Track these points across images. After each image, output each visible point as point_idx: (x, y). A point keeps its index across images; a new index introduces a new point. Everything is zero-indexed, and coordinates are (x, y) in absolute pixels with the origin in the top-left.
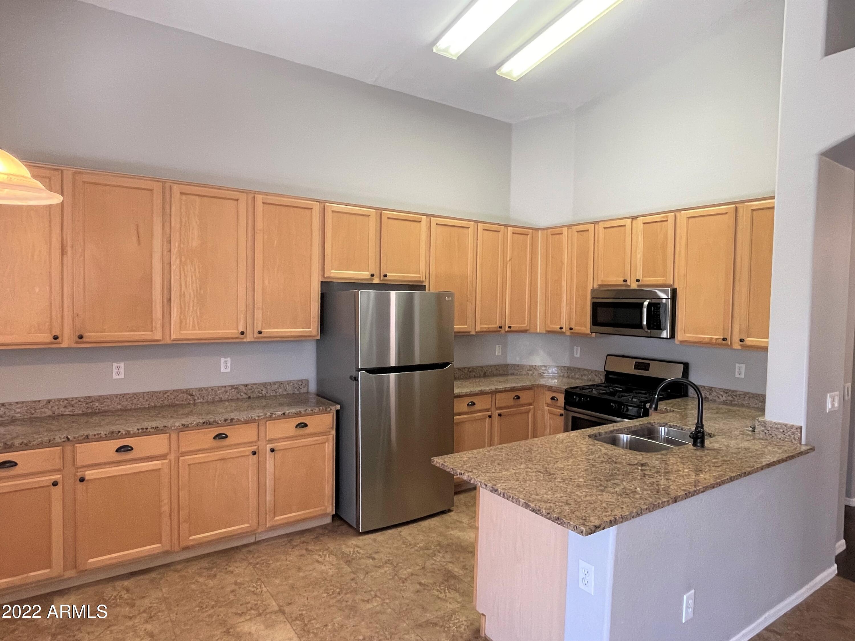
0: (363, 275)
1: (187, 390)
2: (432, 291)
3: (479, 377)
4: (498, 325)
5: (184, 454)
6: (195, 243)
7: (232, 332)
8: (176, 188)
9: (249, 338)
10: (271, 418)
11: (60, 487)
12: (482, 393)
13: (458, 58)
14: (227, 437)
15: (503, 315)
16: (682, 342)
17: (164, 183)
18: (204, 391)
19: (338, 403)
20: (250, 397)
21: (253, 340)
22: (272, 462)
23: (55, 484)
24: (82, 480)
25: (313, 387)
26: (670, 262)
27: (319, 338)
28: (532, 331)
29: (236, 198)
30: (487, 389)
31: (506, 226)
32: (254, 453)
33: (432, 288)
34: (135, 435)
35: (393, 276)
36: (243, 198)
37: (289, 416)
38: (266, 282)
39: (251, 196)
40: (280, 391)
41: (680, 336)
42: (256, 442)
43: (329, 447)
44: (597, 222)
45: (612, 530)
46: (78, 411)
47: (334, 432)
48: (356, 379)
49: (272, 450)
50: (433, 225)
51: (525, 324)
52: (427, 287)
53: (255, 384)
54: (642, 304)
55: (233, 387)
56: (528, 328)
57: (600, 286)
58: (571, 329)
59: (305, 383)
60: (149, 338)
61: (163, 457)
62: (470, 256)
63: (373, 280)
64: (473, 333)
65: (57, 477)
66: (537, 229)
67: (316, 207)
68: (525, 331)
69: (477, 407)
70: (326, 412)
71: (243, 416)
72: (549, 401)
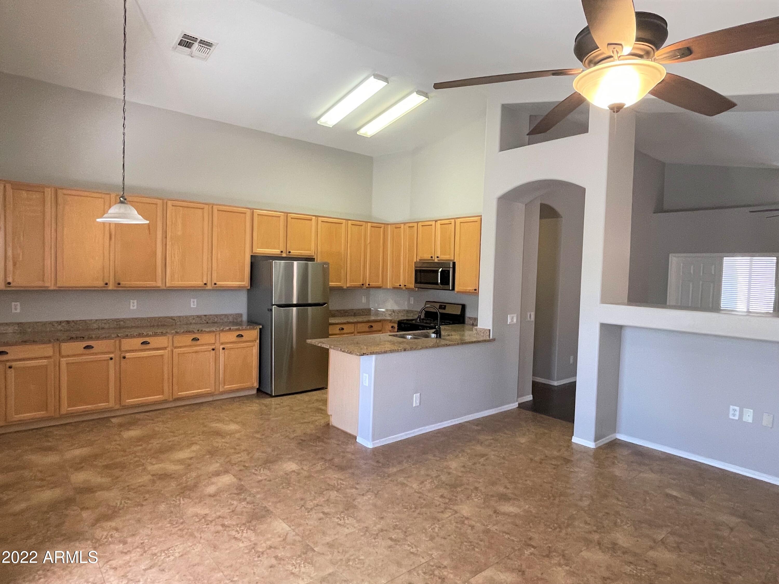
0: (276, 251)
1: (171, 317)
2: (318, 261)
3: (351, 316)
4: (361, 284)
5: (176, 348)
6: (179, 233)
7: (200, 283)
8: (170, 203)
9: (209, 287)
10: (222, 331)
11: (113, 360)
12: (348, 323)
13: (333, 127)
14: (199, 340)
15: (364, 278)
16: (458, 292)
17: (163, 200)
18: (181, 318)
19: (260, 324)
20: (207, 323)
21: (211, 288)
22: (223, 355)
23: (111, 359)
24: (124, 358)
25: (245, 318)
26: (452, 247)
27: (249, 288)
28: (384, 287)
29: (202, 207)
30: (351, 321)
31: (367, 222)
32: (213, 350)
33: (319, 259)
34: (150, 336)
35: (294, 252)
36: (206, 207)
37: (233, 330)
38: (219, 255)
39: (211, 206)
40: (226, 320)
41: (456, 289)
42: (214, 344)
43: (255, 350)
44: (419, 222)
45: (374, 357)
46: (112, 326)
47: (258, 341)
48: (271, 310)
49: (224, 349)
50: (320, 222)
51: (379, 282)
52: (316, 259)
53: (211, 315)
54: (438, 271)
55: (198, 316)
56: (381, 286)
57: (420, 260)
58: (405, 286)
59: (241, 315)
60: (154, 285)
61: (165, 348)
62: (343, 241)
63: (281, 255)
64: (345, 287)
65: (112, 356)
66: (388, 224)
67: (249, 212)
68: (379, 288)
69: (345, 331)
70: (254, 329)
71: (207, 330)
72: (390, 329)
